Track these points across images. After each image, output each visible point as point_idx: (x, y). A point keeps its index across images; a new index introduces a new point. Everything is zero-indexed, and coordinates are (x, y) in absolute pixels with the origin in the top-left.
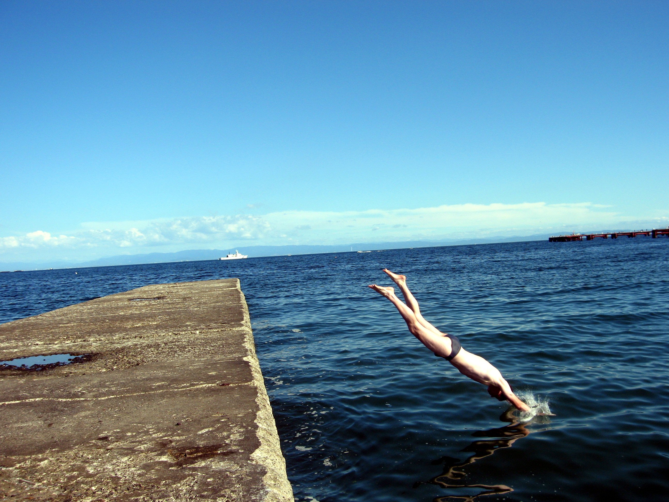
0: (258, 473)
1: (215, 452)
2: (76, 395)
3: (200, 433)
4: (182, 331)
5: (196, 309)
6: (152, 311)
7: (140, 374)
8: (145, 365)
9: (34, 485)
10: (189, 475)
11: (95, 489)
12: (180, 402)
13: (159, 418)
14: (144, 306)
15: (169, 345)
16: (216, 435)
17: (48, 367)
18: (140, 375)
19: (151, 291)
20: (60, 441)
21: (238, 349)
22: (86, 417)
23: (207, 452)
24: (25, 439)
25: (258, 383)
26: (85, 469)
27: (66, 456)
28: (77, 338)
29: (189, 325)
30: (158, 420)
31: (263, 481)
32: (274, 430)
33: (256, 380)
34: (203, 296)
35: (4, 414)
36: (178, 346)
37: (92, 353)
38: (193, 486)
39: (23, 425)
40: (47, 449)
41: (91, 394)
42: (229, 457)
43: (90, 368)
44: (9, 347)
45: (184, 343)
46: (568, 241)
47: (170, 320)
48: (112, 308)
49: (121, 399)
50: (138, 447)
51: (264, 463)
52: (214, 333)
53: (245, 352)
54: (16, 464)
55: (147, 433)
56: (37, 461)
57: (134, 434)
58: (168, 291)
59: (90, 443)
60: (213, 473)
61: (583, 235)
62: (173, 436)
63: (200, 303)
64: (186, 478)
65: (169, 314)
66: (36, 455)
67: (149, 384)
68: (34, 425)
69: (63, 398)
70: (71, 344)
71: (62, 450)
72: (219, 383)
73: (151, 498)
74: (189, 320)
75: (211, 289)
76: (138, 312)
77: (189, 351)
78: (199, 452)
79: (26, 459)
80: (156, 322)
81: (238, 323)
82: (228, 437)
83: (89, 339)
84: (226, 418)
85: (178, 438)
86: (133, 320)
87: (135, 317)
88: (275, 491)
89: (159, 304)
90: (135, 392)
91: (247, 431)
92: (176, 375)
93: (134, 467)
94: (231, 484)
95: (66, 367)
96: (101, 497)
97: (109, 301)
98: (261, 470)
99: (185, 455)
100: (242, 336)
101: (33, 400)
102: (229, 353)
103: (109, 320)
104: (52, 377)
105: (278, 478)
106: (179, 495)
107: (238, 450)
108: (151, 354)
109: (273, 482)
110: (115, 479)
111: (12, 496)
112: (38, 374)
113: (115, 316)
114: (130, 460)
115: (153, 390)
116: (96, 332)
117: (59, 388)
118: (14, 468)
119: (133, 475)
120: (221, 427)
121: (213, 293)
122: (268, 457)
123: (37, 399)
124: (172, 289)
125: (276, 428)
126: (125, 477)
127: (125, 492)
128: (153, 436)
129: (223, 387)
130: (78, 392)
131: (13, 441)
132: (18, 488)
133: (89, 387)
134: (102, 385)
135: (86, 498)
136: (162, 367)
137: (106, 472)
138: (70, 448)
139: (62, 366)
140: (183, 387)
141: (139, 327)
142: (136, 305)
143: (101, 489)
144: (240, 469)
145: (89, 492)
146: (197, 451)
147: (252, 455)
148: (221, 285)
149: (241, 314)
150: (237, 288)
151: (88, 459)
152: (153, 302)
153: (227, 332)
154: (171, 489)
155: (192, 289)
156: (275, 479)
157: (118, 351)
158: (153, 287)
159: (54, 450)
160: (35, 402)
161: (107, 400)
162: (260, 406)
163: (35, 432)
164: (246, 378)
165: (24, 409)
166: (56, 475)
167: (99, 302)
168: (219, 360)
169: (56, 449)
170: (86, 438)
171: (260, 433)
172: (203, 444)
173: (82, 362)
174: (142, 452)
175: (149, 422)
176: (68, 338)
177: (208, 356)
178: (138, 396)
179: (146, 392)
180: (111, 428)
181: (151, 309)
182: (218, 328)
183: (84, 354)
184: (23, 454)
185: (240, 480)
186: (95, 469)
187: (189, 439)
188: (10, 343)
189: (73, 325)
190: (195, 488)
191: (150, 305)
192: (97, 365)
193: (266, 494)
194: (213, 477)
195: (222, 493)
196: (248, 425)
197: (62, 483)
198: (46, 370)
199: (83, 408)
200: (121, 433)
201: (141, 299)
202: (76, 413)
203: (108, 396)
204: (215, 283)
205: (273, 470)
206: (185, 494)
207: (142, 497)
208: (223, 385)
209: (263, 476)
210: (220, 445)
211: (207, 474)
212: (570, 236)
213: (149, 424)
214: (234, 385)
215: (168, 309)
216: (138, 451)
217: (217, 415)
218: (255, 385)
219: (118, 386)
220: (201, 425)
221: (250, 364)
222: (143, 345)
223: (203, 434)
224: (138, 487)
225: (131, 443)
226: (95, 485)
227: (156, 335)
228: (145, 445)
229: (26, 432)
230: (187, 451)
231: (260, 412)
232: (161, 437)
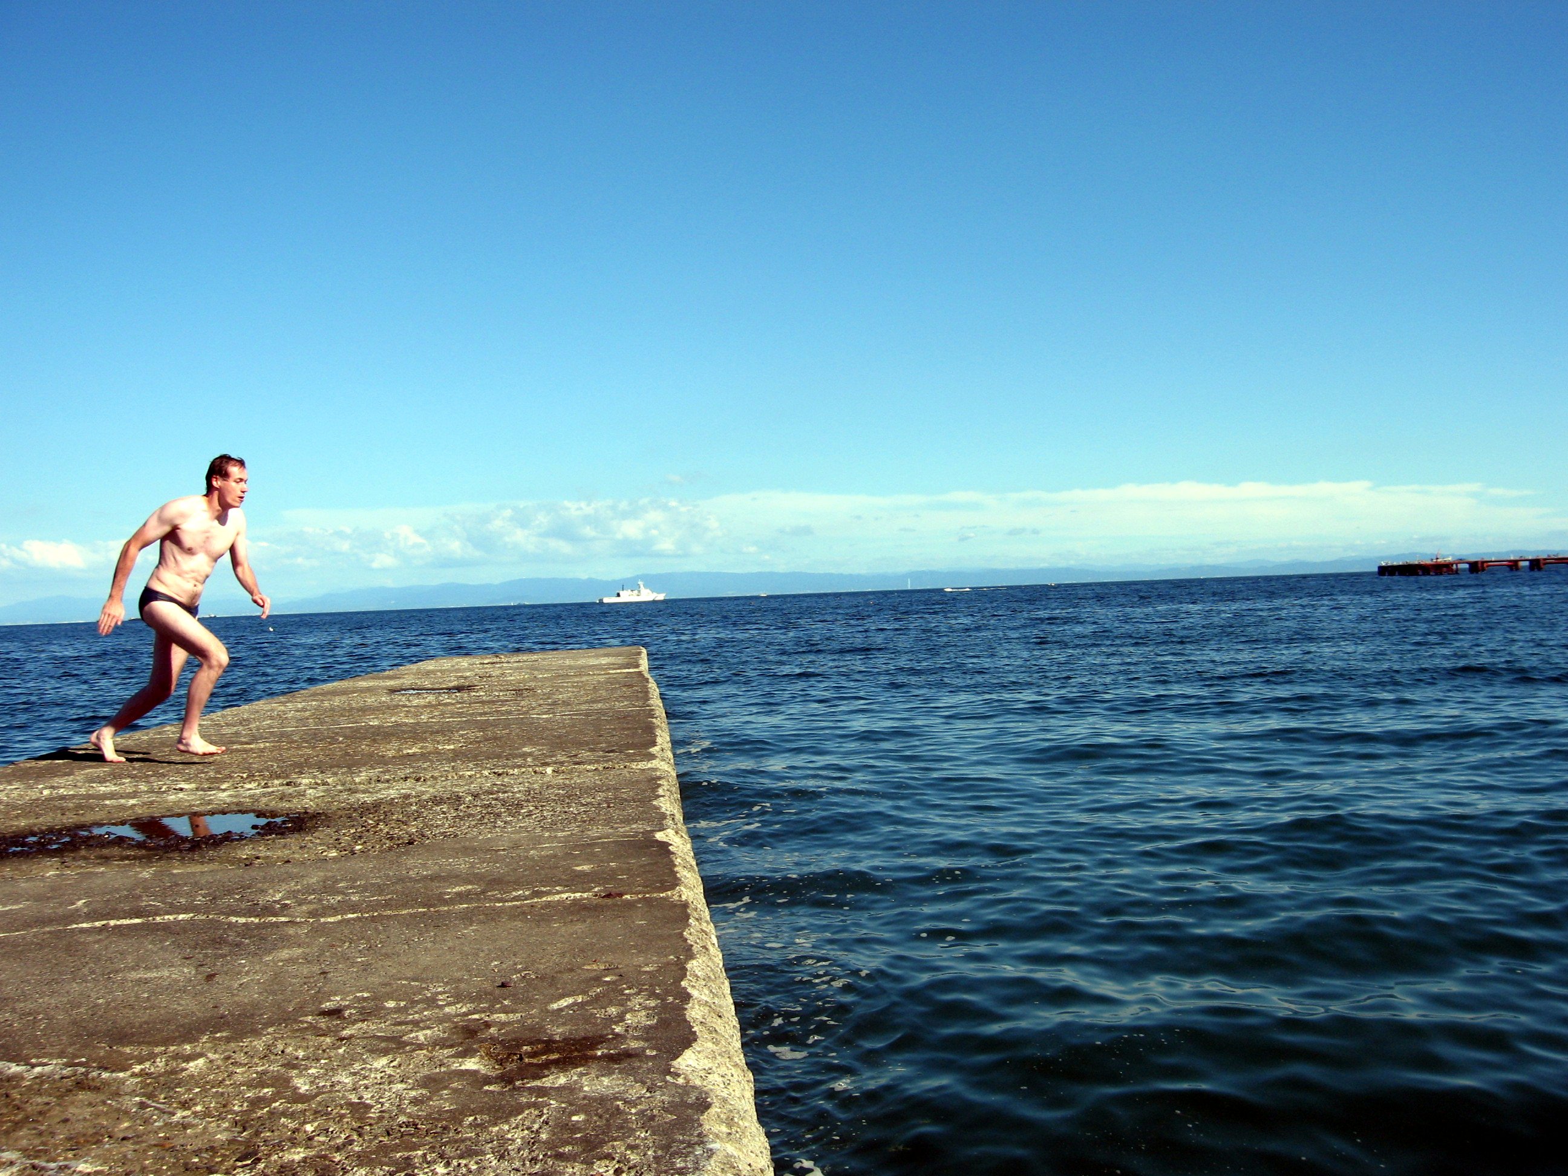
0: (691, 1106)
1: (590, 1053)
2: (268, 910)
3: (555, 1006)
4: (513, 767)
5: (544, 716)
6: (444, 717)
7: (417, 865)
8: (428, 844)
9: (174, 1114)
10: (529, 1106)
11: (312, 1129)
12: (509, 934)
13: (460, 969)
14: (425, 706)
15: (482, 800)
16: (592, 1014)
17: (206, 844)
18: (416, 867)
19: (440, 671)
20: (233, 1015)
21: (643, 812)
22: (292, 961)
23: (572, 1051)
24: (153, 1008)
25: (691, 894)
26: (289, 1082)
27: (246, 1050)
28: (271, 777)
29: (530, 754)
30: (458, 975)
31: (701, 1125)
32: (727, 1006)
33: (686, 886)
34: (562, 687)
35: (106, 949)
36: (504, 803)
37: (306, 813)
38: (538, 1132)
39: (149, 975)
40: (203, 1033)
41: (304, 908)
42: (622, 1066)
43: (301, 848)
44: (118, 794)
45: (518, 795)
46: (1424, 574)
47: (487, 740)
48: (352, 709)
49: (373, 921)
50: (411, 1036)
51: (705, 1084)
52: (587, 774)
53: (660, 820)
54: (132, 1064)
55: (432, 1002)
56: (179, 1061)
57: (402, 1004)
58: (481, 672)
59: (302, 1022)
60: (586, 1102)
61: (1461, 561)
62: (492, 1013)
63: (554, 703)
64: (523, 1112)
65: (483, 726)
66: (179, 1045)
67: (436, 888)
68: (173, 976)
69: (240, 917)
70: (257, 791)
71: (238, 1035)
72: (600, 891)
73: (442, 1156)
74: (530, 741)
75: (581, 671)
76: (412, 721)
77: (530, 814)
78: (553, 1052)
79: (156, 1055)
80: (454, 744)
81: (644, 751)
82: (621, 1018)
83: (299, 780)
84: (615, 975)
85: (503, 1017)
86: (399, 738)
87: (404, 732)
88: (730, 1149)
89: (460, 703)
90: (405, 906)
91: (664, 1007)
92: (500, 869)
93: (402, 1081)
94: (626, 1131)
95: (246, 845)
96: (326, 1149)
97: (344, 692)
98: (697, 1099)
99: (521, 1059)
100: (653, 782)
101: (171, 918)
102: (622, 822)
103: (346, 737)
104: (215, 866)
105: (736, 1120)
106: (506, 1150)
107: (644, 1049)
108: (442, 820)
109: (724, 1129)
110: (359, 1109)
111: (124, 1139)
112: (183, 858)
113: (357, 730)
114: (392, 1065)
115: (446, 902)
116: (316, 764)
117: (230, 892)
118: (129, 1073)
119: (400, 1100)
120: (604, 995)
121: (584, 679)
122: (714, 1069)
123: (181, 917)
124: (489, 669)
125: (732, 1001)
126: (382, 1104)
127: (380, 1139)
128: (447, 1010)
129: (609, 901)
130: (275, 902)
131: (127, 1010)
132: (138, 1122)
133: (299, 891)
134: (328, 887)
135: (293, 1150)
136: (467, 851)
137: (338, 1091)
138: (256, 1033)
139: (237, 840)
140: (515, 899)
141: (414, 755)
142: (407, 703)
143: (327, 1130)
144: (648, 1095)
145: (300, 1136)
146: (547, 1050)
147: (675, 1063)
148: (603, 662)
149: (650, 729)
150: (642, 668)
151: (297, 1058)
152: (445, 698)
153: (618, 772)
154: (488, 1137)
155: (536, 669)
156: (730, 1122)
157: (366, 809)
158: (446, 663)
159: (218, 1035)
160: (177, 922)
161: (339, 922)
162: (696, 948)
163: (176, 992)
164: (662, 882)
165: (150, 938)
166: (222, 1094)
167: (321, 694)
168: (600, 838)
169: (224, 1034)
170: (291, 1009)
171: (694, 1013)
172: (561, 1034)
173: (282, 834)
174: (420, 1047)
175: (438, 977)
176: (251, 777)
177: (574, 828)
178: (411, 915)
179: (429, 906)
180: (349, 989)
181: (443, 714)
182: (598, 762)
183: (288, 814)
184: (149, 1043)
185: (647, 1120)
186: (312, 1083)
187: (529, 1021)
188: (120, 784)
189: (262, 746)
190: (544, 1136)
191: (440, 704)
192: (318, 841)
193: (710, 1157)
194: (586, 1113)
195: (606, 1149)
196: (667, 993)
197: (237, 1113)
198: (201, 848)
199: (286, 941)
200: (373, 1000)
201: (419, 690)
202: (270, 953)
203: (342, 914)
204: (589, 657)
205: (725, 1100)
206: (519, 1150)
207: (420, 1153)
208: (609, 896)
209: (703, 1113)
210: (601, 1036)
211: (571, 1104)
212: (1429, 562)
213: (438, 982)
214: (635, 897)
215: (481, 714)
216: (412, 1044)
217: (595, 967)
218: (684, 898)
219: (366, 891)
220: (558, 989)
221: (670, 848)
222: (424, 797)
223: (561, 1010)
224: (412, 1130)
225: (395, 1024)
226: (313, 1121)
227: (454, 774)
228: (428, 1032)
229: (155, 992)
230: (525, 1048)
231: (694, 962)
232: (465, 1014)
